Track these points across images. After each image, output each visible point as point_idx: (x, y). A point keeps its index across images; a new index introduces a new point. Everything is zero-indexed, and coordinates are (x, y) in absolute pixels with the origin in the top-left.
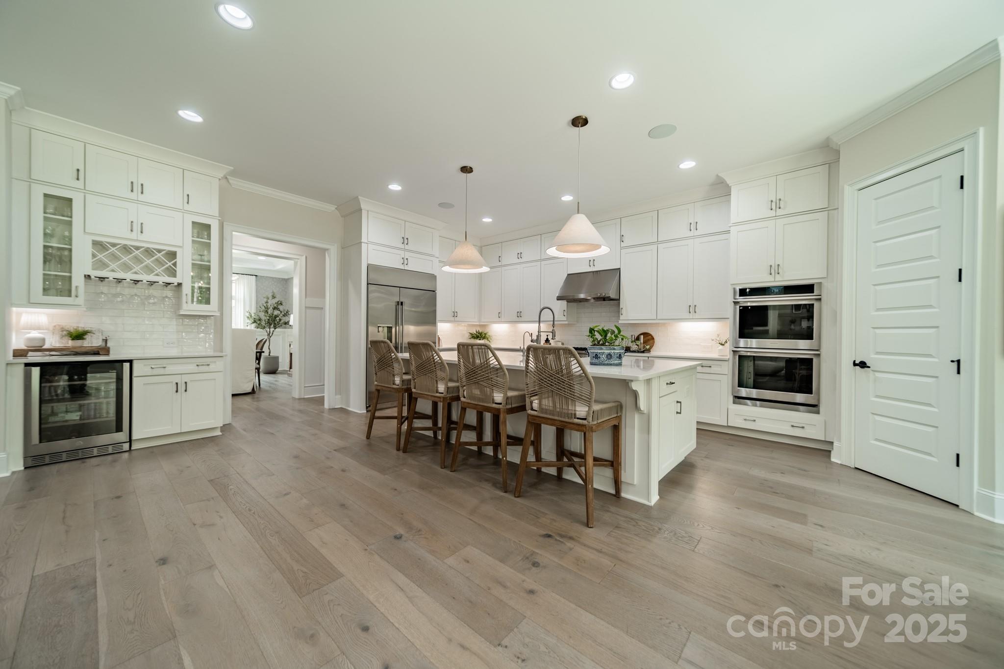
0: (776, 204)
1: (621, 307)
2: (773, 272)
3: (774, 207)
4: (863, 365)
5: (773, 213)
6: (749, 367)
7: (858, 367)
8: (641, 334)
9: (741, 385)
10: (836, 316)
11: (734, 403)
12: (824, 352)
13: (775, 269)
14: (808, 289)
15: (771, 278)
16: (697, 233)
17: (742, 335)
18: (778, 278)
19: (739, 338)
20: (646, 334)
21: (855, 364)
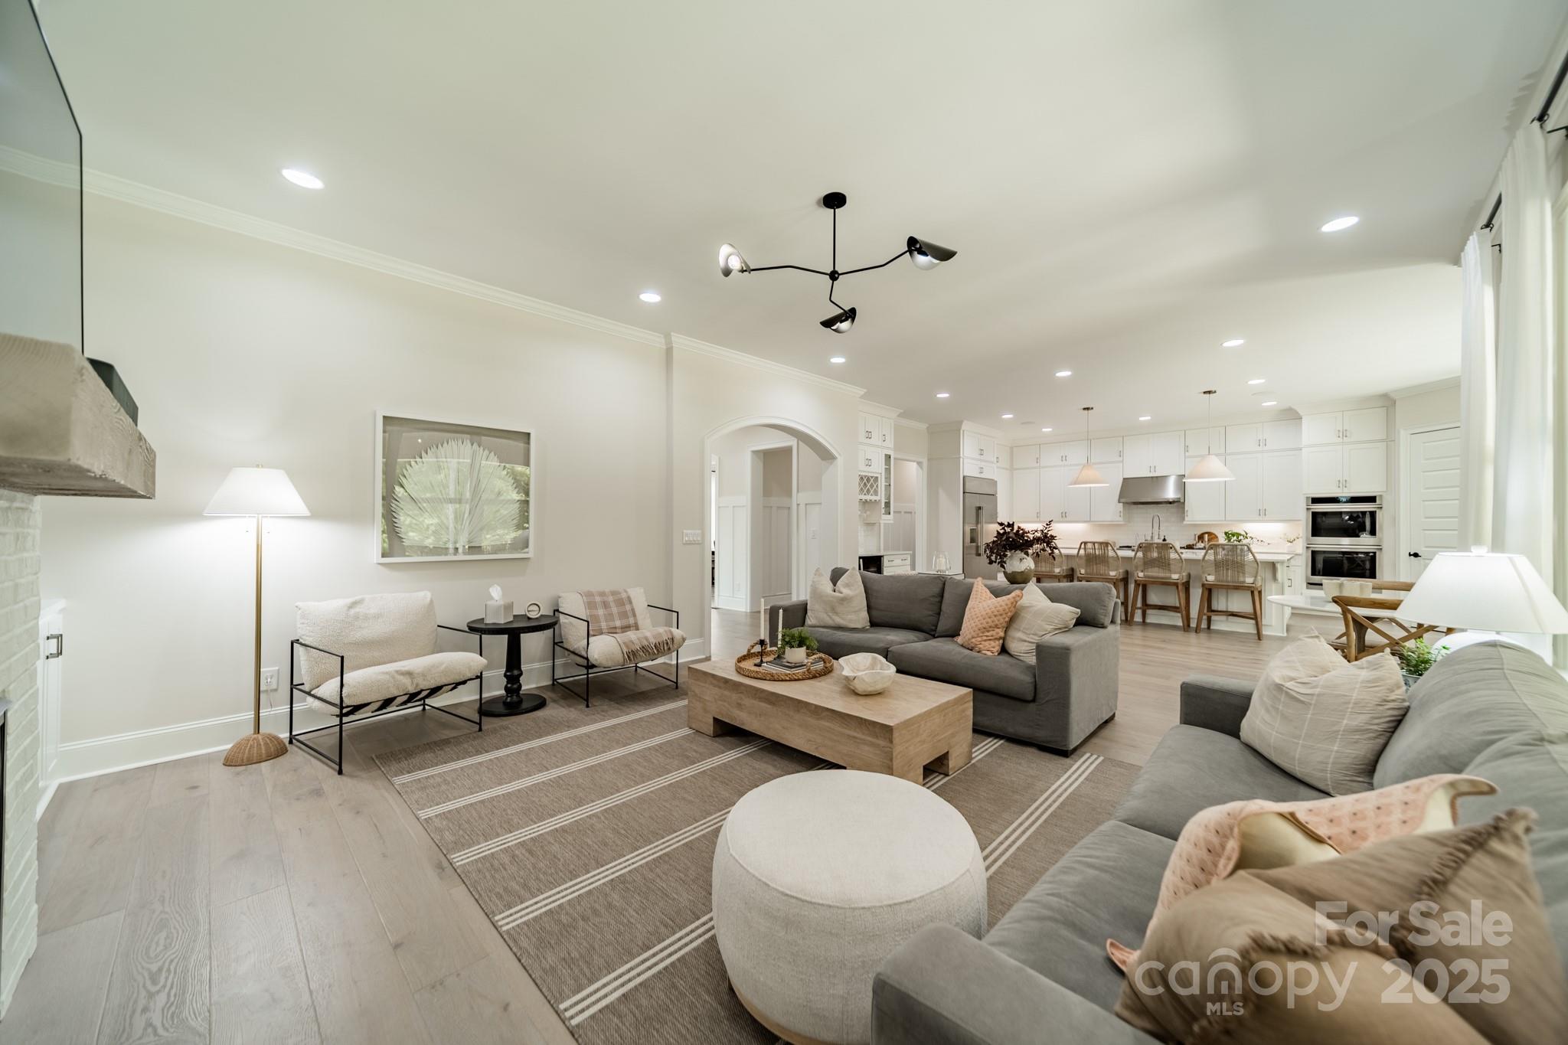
0: (1343, 434)
1: (1186, 509)
2: (1341, 485)
3: (1341, 436)
4: (1416, 555)
5: (1340, 440)
6: (1320, 559)
7: (1412, 557)
8: (1206, 533)
9: (1314, 573)
10: (1394, 520)
11: (1307, 588)
12: (1385, 547)
13: (1344, 484)
14: (1372, 499)
15: (1340, 490)
16: (1266, 448)
17: (1314, 534)
18: (1345, 490)
19: (1312, 536)
20: (1209, 534)
21: (1410, 555)
